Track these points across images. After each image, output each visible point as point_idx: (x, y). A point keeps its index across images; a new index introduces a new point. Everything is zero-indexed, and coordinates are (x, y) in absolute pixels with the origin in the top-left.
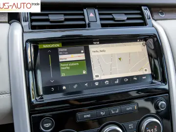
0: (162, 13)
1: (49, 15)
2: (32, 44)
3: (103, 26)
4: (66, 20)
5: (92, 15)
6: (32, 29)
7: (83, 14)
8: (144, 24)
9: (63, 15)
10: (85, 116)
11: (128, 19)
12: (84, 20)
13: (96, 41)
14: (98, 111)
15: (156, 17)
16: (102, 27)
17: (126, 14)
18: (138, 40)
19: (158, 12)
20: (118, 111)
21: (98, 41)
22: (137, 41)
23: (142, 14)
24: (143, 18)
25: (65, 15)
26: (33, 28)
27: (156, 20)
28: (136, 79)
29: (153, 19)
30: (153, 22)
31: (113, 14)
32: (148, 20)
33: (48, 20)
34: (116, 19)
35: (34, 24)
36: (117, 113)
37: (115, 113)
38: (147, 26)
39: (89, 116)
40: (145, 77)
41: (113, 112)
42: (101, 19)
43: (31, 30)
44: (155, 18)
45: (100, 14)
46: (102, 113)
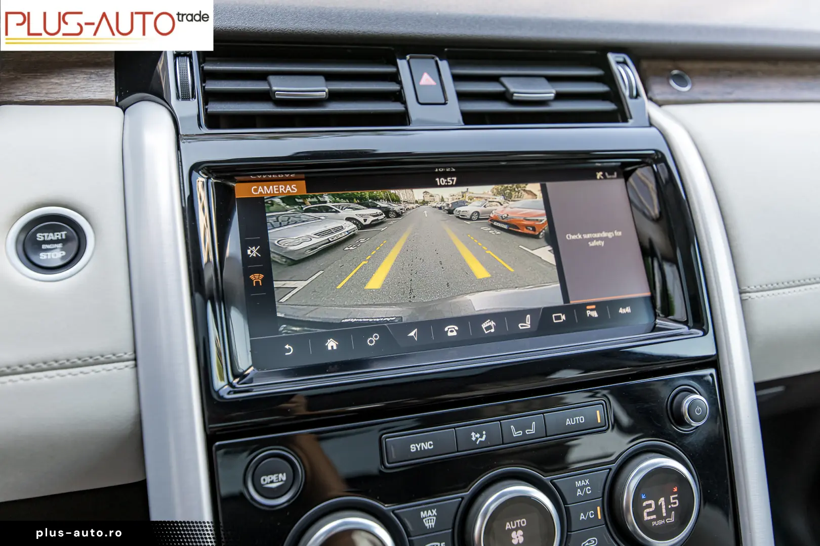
0: (680, 79)
1: (272, 79)
2: (212, 180)
3: (470, 119)
4: (334, 96)
5: (427, 80)
6: (210, 125)
7: (395, 77)
8: (620, 115)
9: (321, 79)
10: (413, 448)
11: (560, 97)
12: (398, 96)
13: (445, 175)
14: (461, 428)
15: (658, 90)
16: (466, 123)
17: (551, 79)
18: (599, 175)
19: (665, 75)
20: (533, 431)
21: (451, 174)
22: (594, 177)
23: (609, 78)
24: (614, 95)
25: (330, 77)
26: (213, 121)
27: (660, 104)
28: (595, 314)
29: (650, 99)
30: (652, 110)
31: (503, 80)
32: (631, 103)
33: (266, 96)
34: (516, 96)
35: (216, 107)
36: (532, 437)
37: (525, 438)
38: (631, 121)
39: (427, 446)
40: (628, 310)
41: (516, 434)
42: (462, 96)
43: (205, 130)
44: (658, 98)
45: (456, 78)
46: (474, 436)
